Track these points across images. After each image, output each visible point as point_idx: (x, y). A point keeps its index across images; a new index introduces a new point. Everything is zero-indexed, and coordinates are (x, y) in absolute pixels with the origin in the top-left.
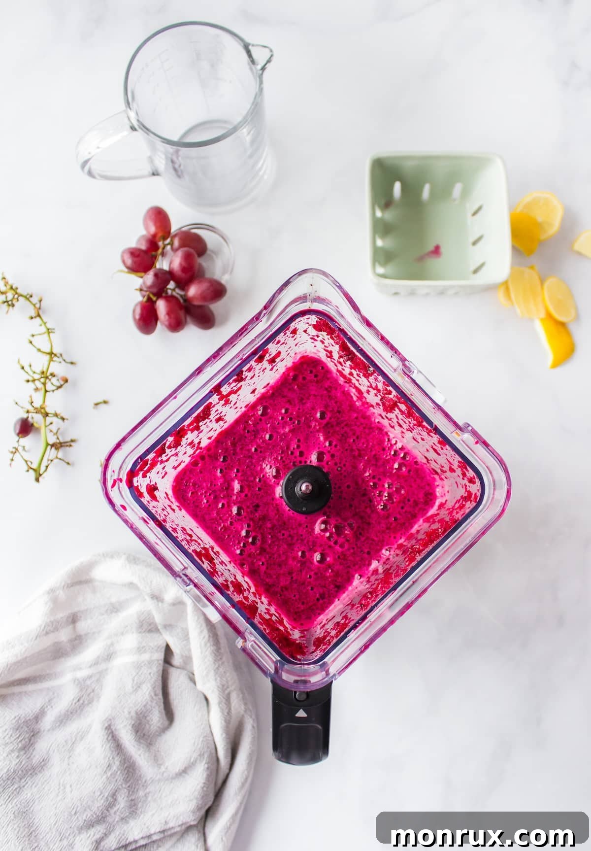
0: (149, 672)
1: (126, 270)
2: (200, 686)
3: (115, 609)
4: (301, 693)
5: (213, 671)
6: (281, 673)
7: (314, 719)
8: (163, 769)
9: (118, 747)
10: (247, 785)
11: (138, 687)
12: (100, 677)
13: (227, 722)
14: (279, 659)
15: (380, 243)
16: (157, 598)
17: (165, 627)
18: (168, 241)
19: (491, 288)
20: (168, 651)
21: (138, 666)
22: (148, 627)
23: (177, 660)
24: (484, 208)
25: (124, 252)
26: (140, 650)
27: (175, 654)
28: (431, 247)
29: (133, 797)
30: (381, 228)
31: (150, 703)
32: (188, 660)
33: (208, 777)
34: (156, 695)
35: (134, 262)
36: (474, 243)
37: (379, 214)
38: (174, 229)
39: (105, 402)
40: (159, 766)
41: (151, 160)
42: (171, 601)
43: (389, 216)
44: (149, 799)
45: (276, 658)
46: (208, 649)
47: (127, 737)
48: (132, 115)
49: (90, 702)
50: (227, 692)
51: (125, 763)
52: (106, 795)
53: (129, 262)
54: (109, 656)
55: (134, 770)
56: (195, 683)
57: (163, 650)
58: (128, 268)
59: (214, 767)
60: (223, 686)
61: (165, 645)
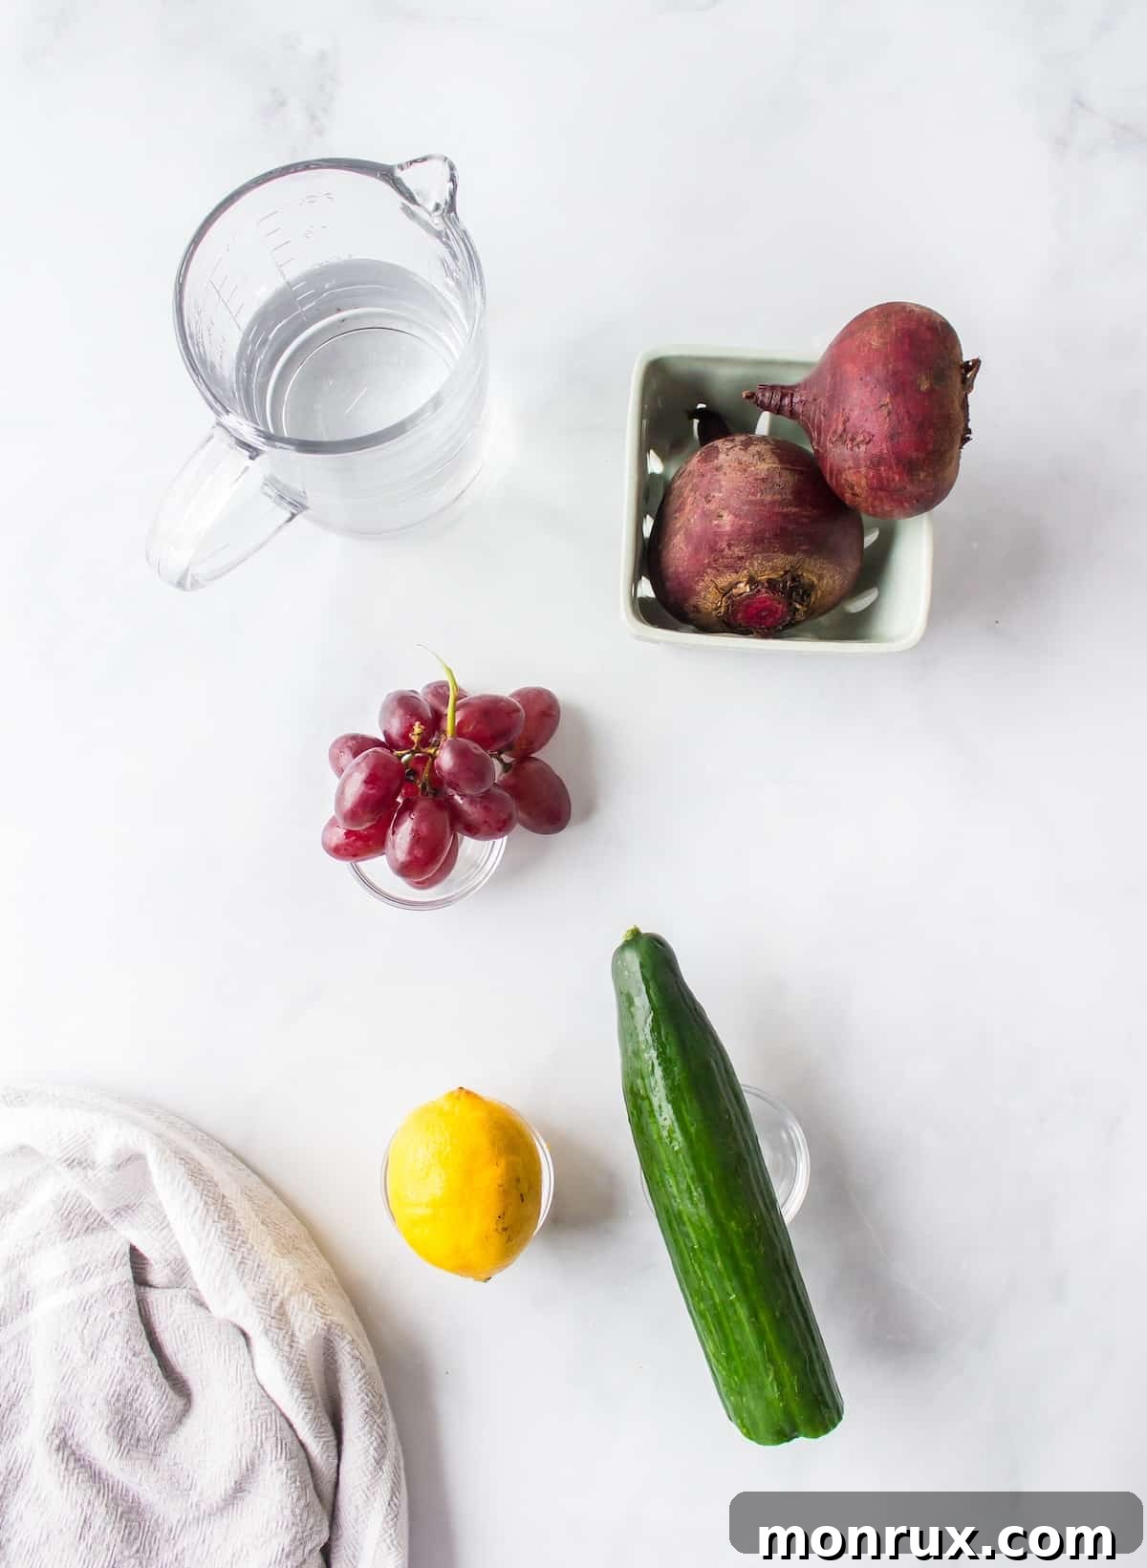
0: (109, 1313)
2: (218, 1311)
5: (234, 1272)
8: (195, 1496)
11: (94, 1349)
13: (298, 1371)
16: (79, 1164)
17: (117, 1213)
20: (137, 1261)
21: (84, 1308)
22: (83, 1223)
23: (157, 1274)
26: (79, 1274)
27: (152, 1262)
31: (128, 1374)
32: (180, 1274)
42: (109, 1161)
46: (210, 1230)
50: (275, 1304)
54: (22, 1302)
56: (205, 1307)
57: (127, 1258)
60: (265, 1295)
61: (126, 1249)
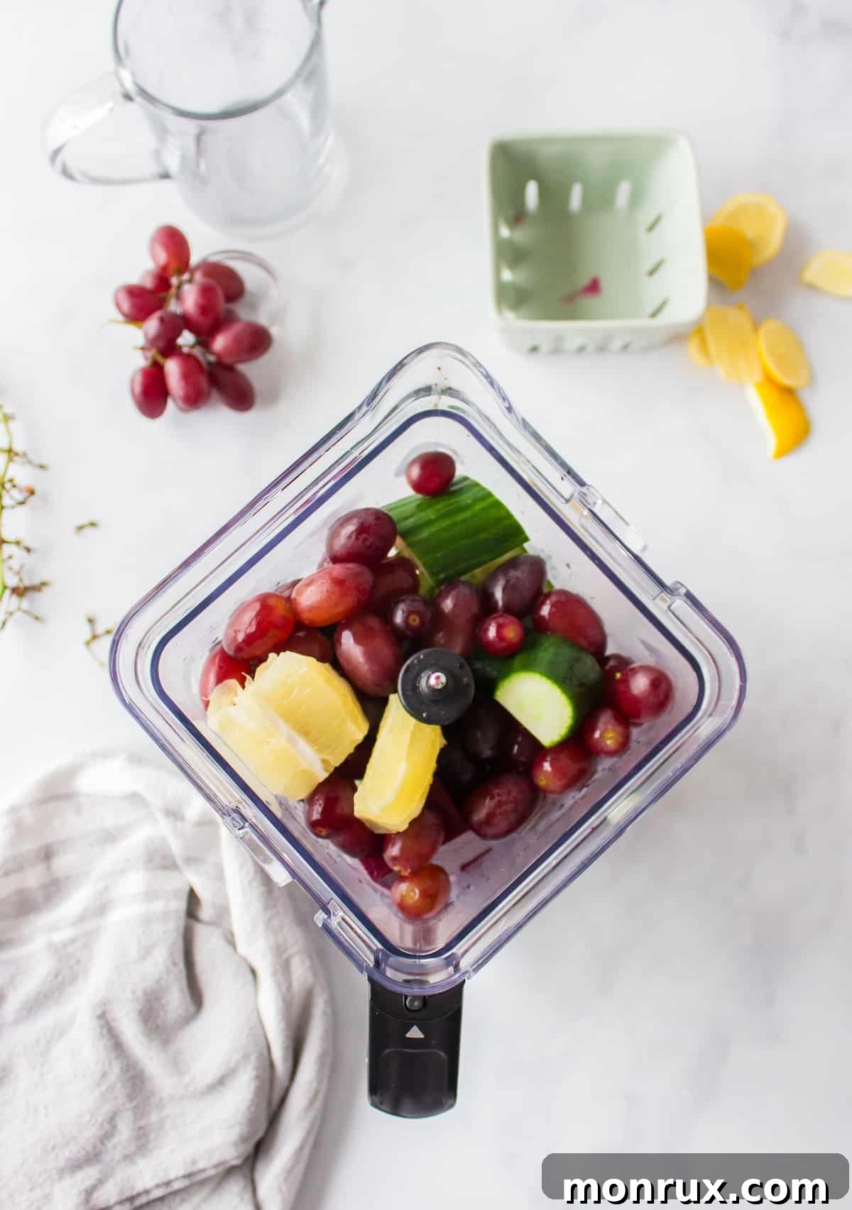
0: (163, 930)
1: (121, 318)
2: (242, 948)
3: (110, 837)
4: (415, 998)
5: (263, 925)
6: (385, 968)
7: (434, 1042)
8: (187, 1079)
9: (117, 1045)
10: (318, 1104)
11: (146, 953)
12: (88, 940)
13: (287, 1003)
14: (380, 946)
15: (507, 275)
16: (174, 814)
17: (187, 860)
18: (186, 276)
19: (677, 338)
20: (193, 900)
21: (147, 921)
22: (161, 861)
23: (205, 912)
24: (663, 221)
25: (118, 291)
26: (150, 895)
27: (203, 904)
28: (585, 281)
29: (142, 1123)
30: (508, 254)
31: (165, 977)
32: (223, 913)
33: (259, 1089)
34: (175, 964)
35: (134, 306)
36: (652, 272)
37: (505, 232)
38: (195, 259)
39: (93, 524)
40: (181, 1074)
41: (157, 154)
42: (195, 819)
43: (521, 236)
44: (168, 1125)
45: (376, 946)
47: (131, 1031)
48: (126, 76)
49: (74, 978)
50: (285, 956)
51: (128, 1071)
52: (100, 1119)
53: (126, 306)
54: (101, 908)
55: (143, 1082)
56: (234, 947)
57: (185, 897)
58: (124, 314)
59: (267, 1074)
60: (279, 947)
61: (187, 889)
